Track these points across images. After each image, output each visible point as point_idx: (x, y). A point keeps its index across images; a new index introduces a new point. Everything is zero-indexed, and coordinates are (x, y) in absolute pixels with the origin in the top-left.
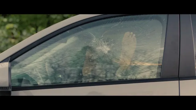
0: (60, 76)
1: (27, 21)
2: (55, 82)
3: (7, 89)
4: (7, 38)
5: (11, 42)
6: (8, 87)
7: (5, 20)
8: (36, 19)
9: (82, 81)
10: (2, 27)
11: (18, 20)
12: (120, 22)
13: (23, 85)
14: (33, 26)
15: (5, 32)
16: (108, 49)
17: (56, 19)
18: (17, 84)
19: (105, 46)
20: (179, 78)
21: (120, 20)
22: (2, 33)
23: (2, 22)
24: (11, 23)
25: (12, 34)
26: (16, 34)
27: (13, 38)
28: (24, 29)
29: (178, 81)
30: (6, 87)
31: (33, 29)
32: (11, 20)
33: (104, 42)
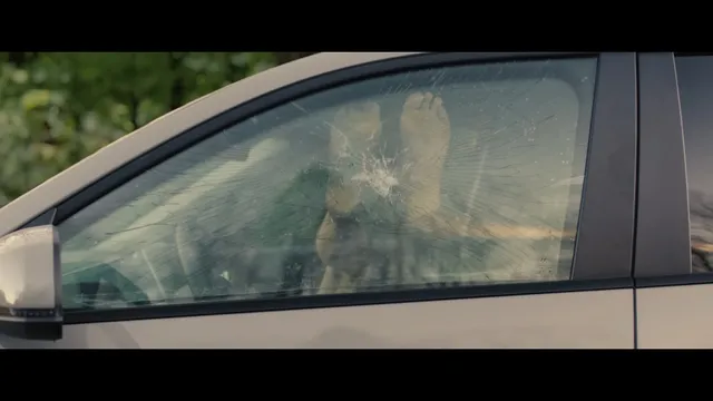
0: (226, 275)
1: (99, 80)
2: (208, 294)
3: (49, 316)
4: (27, 142)
5: (40, 158)
6: (53, 310)
7: (20, 76)
8: (131, 73)
9: (301, 291)
10: (10, 103)
11: (66, 78)
12: (433, 87)
13: (101, 303)
14: (119, 97)
15: (18, 120)
16: (392, 181)
17: (203, 72)
18: (78, 301)
19: (381, 172)
20: (634, 281)
21: (432, 83)
22: (10, 122)
23: (10, 82)
24: (41, 86)
25: (47, 126)
26: (60, 128)
27: (52, 142)
28: (89, 107)
29: (632, 290)
30: (47, 310)
31: (120, 110)
32: (40, 76)
33: (379, 157)
